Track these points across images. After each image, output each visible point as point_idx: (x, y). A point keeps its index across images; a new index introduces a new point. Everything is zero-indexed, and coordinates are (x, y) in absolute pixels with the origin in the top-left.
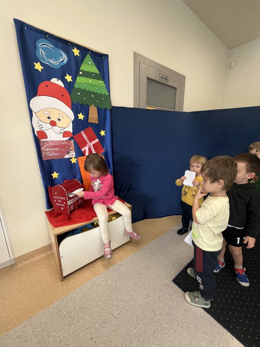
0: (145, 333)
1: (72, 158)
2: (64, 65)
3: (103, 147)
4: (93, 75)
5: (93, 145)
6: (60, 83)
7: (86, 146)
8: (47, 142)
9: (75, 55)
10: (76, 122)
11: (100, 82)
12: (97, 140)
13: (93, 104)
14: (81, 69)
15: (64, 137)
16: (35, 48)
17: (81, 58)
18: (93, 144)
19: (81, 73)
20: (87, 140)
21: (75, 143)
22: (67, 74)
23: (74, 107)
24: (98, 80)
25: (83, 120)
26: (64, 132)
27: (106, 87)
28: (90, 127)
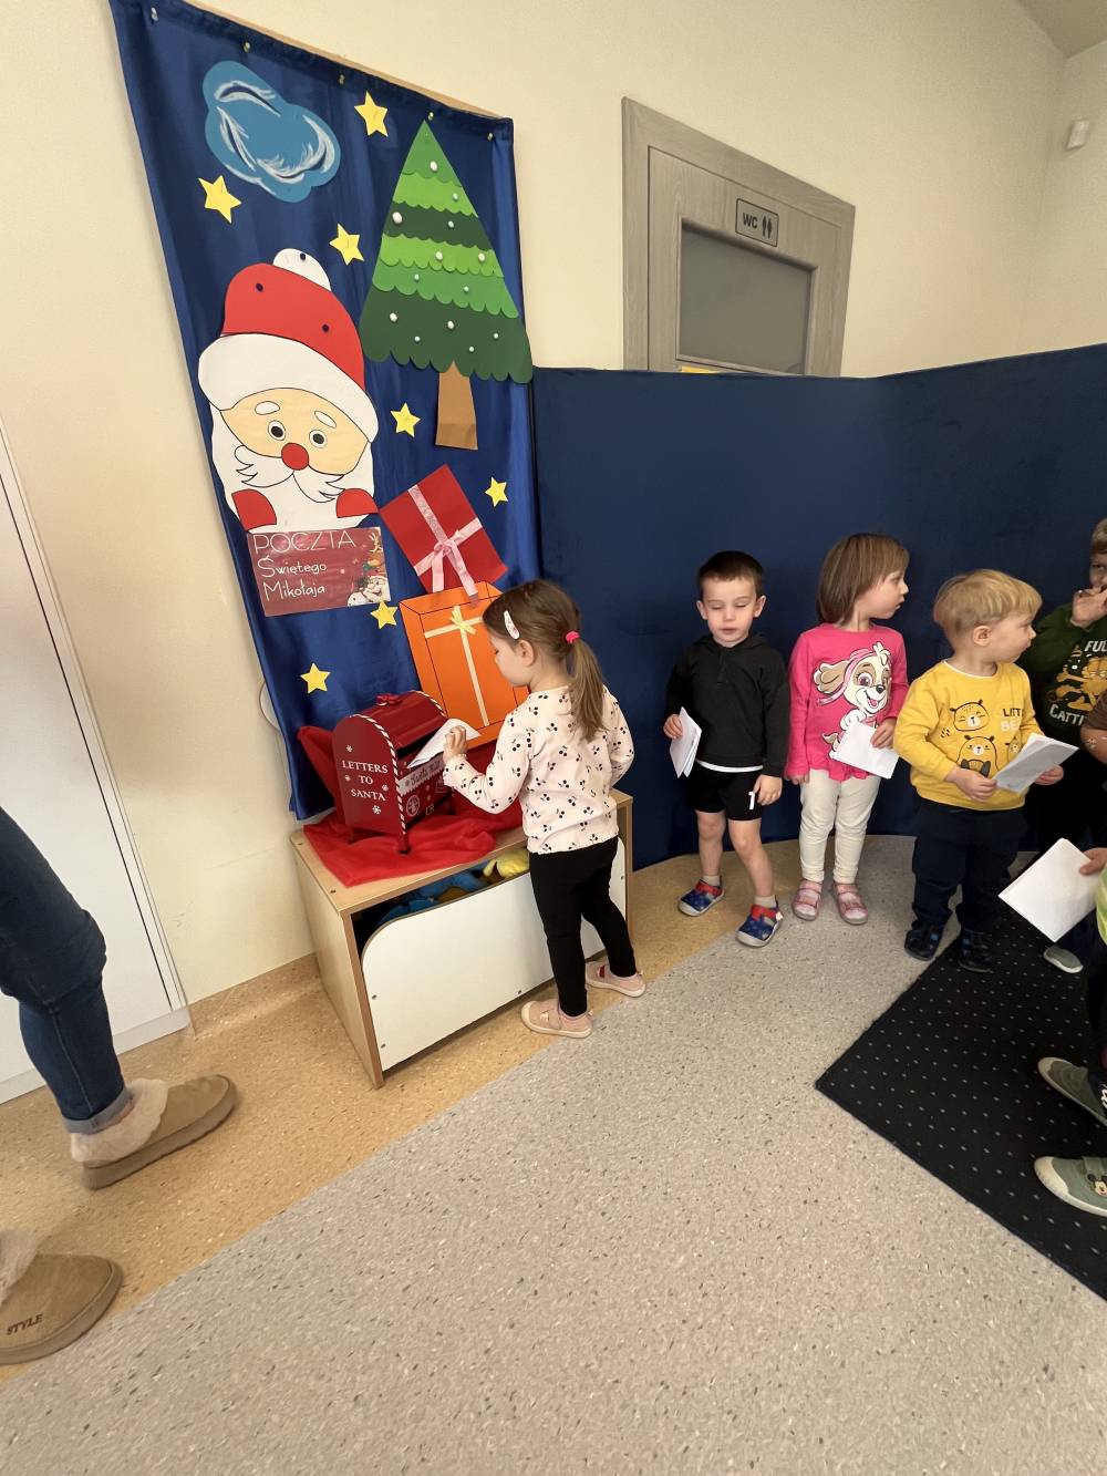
0: (723, 1265)
1: (376, 606)
2: (328, 183)
3: (501, 554)
4: (451, 224)
5: (460, 547)
6: (313, 271)
7: (432, 553)
8: (278, 538)
9: (369, 133)
10: (387, 447)
11: (482, 257)
12: (475, 526)
13: (453, 364)
14: (398, 197)
15: (341, 513)
16: (201, 109)
17: (394, 144)
18: (460, 541)
19: (397, 217)
20: (435, 526)
21: (387, 539)
22: (340, 227)
23: (374, 379)
24: (469, 245)
25: (413, 435)
26: (339, 491)
27: (507, 279)
28: (445, 469)
